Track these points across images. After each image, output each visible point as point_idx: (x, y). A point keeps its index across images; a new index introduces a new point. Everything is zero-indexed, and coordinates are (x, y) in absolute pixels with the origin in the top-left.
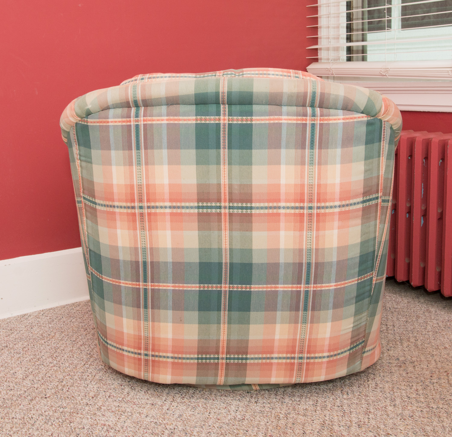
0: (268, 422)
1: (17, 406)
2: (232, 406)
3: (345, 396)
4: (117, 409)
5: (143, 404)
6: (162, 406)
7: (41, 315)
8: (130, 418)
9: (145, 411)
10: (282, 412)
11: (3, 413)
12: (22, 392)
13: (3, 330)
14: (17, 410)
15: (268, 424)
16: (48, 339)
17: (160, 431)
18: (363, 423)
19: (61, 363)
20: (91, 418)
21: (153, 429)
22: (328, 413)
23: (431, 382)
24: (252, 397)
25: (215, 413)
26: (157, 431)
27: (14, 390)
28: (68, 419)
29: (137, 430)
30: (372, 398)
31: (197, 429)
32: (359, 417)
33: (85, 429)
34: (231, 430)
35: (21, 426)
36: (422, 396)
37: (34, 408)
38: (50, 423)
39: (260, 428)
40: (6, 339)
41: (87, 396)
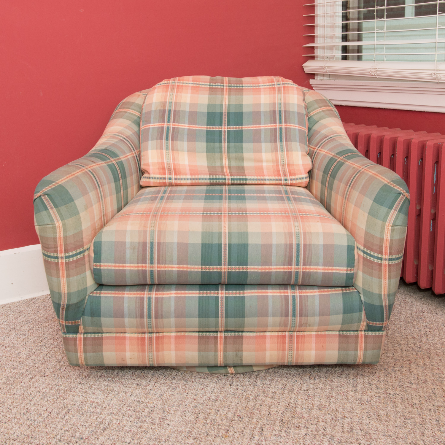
0: (238, 403)
1: (18, 383)
2: (208, 388)
3: (312, 381)
4: (106, 388)
5: (129, 384)
6: (146, 386)
7: (48, 299)
8: (116, 396)
9: (130, 390)
10: (253, 394)
11: (6, 389)
12: (24, 371)
13: (13, 313)
14: (19, 387)
15: (238, 405)
16: (52, 322)
17: (141, 408)
18: (323, 406)
19: (61, 345)
20: (82, 396)
21: (136, 407)
22: (294, 396)
23: (393, 370)
24: (227, 380)
25: (192, 393)
26: (138, 409)
27: (17, 368)
28: (62, 396)
29: (121, 407)
30: (336, 383)
31: (174, 408)
32: (321, 401)
33: (76, 405)
34: (204, 410)
35: (21, 401)
36: (382, 383)
37: (33, 386)
38: (46, 400)
39: (231, 408)
40: (14, 321)
41: (81, 376)
